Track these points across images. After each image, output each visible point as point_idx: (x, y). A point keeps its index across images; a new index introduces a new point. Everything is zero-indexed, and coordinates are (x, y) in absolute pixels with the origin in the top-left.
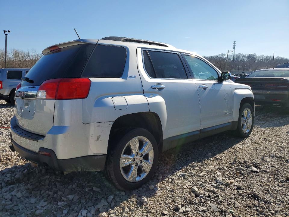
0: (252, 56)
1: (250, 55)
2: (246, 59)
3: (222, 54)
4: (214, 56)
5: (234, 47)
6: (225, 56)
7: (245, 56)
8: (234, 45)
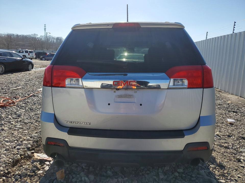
0: (60, 38)
1: (58, 38)
2: (55, 41)
3: (35, 34)
4: (27, 35)
5: (45, 30)
6: (37, 37)
7: (54, 39)
8: (44, 27)
